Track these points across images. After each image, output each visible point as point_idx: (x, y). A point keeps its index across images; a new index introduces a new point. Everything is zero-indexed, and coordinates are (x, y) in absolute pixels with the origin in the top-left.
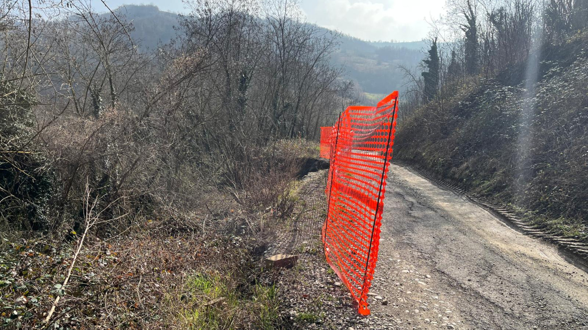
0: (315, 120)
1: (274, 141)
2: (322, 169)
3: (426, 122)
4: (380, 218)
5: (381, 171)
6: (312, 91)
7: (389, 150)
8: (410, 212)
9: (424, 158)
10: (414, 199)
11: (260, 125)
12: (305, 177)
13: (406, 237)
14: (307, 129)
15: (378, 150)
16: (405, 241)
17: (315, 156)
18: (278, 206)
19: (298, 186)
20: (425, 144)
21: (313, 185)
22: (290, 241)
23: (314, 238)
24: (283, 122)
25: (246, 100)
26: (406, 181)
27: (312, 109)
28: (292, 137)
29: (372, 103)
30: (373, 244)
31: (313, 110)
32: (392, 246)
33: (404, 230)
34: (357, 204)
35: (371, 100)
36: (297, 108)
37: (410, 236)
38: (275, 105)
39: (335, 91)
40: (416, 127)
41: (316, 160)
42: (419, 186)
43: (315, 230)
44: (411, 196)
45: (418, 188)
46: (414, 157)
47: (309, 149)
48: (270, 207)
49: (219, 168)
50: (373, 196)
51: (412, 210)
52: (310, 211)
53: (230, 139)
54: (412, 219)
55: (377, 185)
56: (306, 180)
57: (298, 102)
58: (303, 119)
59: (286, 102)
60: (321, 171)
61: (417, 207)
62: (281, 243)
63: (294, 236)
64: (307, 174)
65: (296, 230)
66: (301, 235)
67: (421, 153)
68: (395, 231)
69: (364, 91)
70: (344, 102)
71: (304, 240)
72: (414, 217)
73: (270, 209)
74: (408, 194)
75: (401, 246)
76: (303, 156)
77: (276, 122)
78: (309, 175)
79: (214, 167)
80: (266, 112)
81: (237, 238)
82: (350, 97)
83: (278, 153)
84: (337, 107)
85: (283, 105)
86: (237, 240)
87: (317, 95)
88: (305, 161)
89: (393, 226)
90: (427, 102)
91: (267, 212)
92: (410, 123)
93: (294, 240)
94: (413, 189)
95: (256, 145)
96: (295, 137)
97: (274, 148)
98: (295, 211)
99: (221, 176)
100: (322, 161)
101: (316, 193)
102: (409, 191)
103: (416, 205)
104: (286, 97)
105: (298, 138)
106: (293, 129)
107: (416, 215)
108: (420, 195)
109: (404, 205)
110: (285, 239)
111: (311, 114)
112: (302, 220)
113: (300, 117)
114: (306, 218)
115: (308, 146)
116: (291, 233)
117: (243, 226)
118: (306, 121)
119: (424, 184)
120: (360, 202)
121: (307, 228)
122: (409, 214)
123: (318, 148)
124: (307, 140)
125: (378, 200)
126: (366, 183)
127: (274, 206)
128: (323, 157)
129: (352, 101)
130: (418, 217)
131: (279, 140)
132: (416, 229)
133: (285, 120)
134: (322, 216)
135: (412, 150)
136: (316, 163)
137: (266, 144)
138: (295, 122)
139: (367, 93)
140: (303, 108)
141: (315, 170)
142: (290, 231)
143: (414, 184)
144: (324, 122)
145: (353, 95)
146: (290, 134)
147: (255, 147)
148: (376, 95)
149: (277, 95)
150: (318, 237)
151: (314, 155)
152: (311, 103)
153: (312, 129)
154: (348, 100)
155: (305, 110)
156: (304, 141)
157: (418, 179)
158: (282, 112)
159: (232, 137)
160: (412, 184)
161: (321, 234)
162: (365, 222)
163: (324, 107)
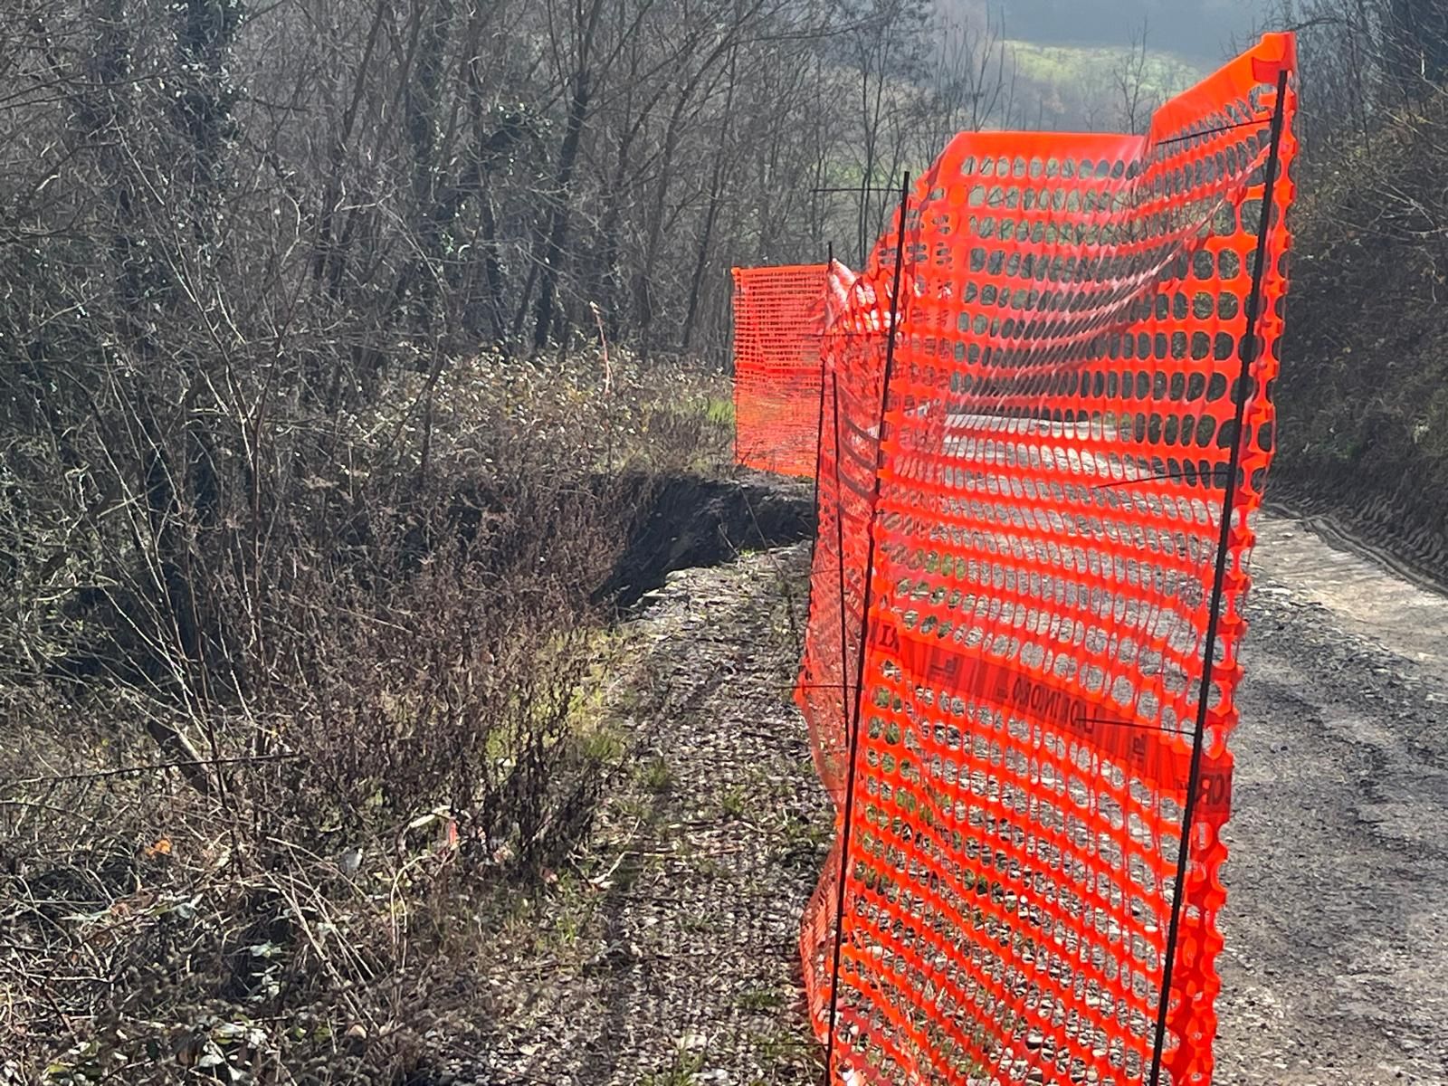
0: (687, 226)
1: (422, 366)
2: (759, 547)
3: (1418, 222)
4: (1216, 850)
5: (1206, 548)
6: (660, 38)
7: (1254, 411)
8: (1368, 810)
9: (1427, 453)
10: (1384, 725)
11: (327, 265)
12: (652, 601)
13: (1361, 978)
14: (640, 284)
15: (1122, 409)
16: (1358, 1010)
17: (701, 464)
18: (491, 801)
19: (610, 663)
20: (1420, 367)
21: (706, 653)
22: (592, 1038)
23: (750, 1008)
24: (482, 244)
25: (229, 102)
26: (1316, 607)
27: (669, 151)
28: (539, 340)
29: (1056, 104)
30: (1178, 1030)
31: (674, 162)
32: (1276, 1043)
33: (1341, 933)
34: (1068, 769)
35: (1045, 89)
36: (570, 149)
37: (1387, 972)
38: (420, 132)
39: (815, 37)
40: (1355, 253)
41: (712, 489)
42: (1406, 639)
43: (750, 955)
44: (1362, 705)
45: (1398, 651)
46: (1357, 453)
47: (659, 416)
48: (440, 810)
49: (57, 560)
50: (1168, 710)
51: (1381, 800)
52: (701, 826)
53: (128, 363)
54: (1382, 858)
55: (1187, 644)
56: (661, 624)
57: (579, 111)
58: (610, 222)
59: (495, 111)
60: (753, 562)
61: (1410, 776)
62: (527, 1050)
63: (614, 1000)
64: (661, 586)
65: (622, 961)
66: (659, 994)
67: (1401, 426)
68: (1281, 945)
69: (1001, 30)
70: (872, 101)
71: (683, 1024)
72: (1400, 845)
73: (436, 827)
74: (1337, 693)
75: (1330, 1044)
76: (619, 464)
77: (434, 246)
78: (672, 586)
79: (20, 556)
80: (369, 178)
81: (230, 1028)
82: (909, 69)
83: (450, 447)
84: (834, 137)
85: (477, 130)
86: (230, 1045)
87: (698, 61)
88: (645, 493)
89: (1266, 907)
90: (1422, 95)
91: (419, 842)
92: (1318, 233)
93: (619, 1025)
94: (1370, 664)
95: (305, 399)
96: (563, 338)
97: (428, 415)
98: (607, 831)
99: (71, 610)
100: (754, 493)
101: (734, 705)
102: (1349, 677)
103: (1403, 763)
104: (498, 76)
105: (580, 345)
106: (548, 292)
107: (1409, 831)
108: (1417, 696)
109: (1320, 767)
110: (558, 1022)
111: (664, 185)
112: (657, 892)
113: (588, 207)
114: (682, 875)
115: (651, 395)
116: (591, 986)
117: (264, 950)
118: (631, 234)
119: (1435, 624)
120: (1083, 759)
121: (698, 947)
122: (1362, 832)
123: (717, 409)
124: (642, 355)
125: (1198, 736)
126: (1118, 628)
127: (466, 801)
128: (755, 464)
129: (929, 94)
130: (1422, 847)
131: (455, 363)
132: (1418, 923)
133: (489, 234)
134: (787, 863)
135: (1339, 407)
136: (715, 506)
137: (371, 395)
138: (559, 238)
139: (1017, 45)
140: (608, 147)
141: (710, 555)
142: (587, 971)
143: (1371, 630)
144: (750, 235)
145: (930, 59)
146: (530, 320)
147: (301, 415)
148: (1077, 55)
149: (437, 64)
150: (779, 1000)
151: (697, 452)
152: (660, 116)
153: (667, 282)
154: (902, 93)
155: (624, 163)
156: (618, 364)
157: (1394, 596)
158: (472, 175)
159: (144, 347)
160: (1359, 633)
161: (798, 980)
162: (1127, 886)
163: (747, 145)
